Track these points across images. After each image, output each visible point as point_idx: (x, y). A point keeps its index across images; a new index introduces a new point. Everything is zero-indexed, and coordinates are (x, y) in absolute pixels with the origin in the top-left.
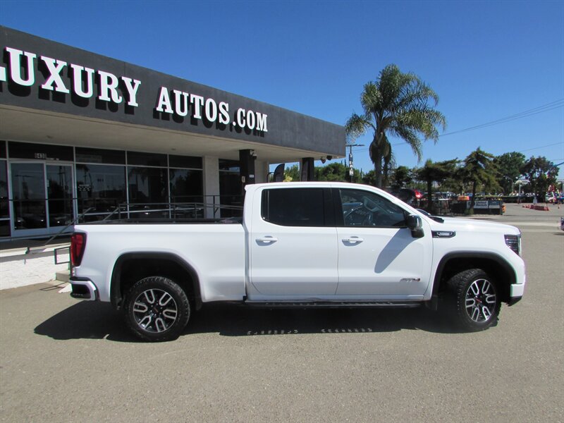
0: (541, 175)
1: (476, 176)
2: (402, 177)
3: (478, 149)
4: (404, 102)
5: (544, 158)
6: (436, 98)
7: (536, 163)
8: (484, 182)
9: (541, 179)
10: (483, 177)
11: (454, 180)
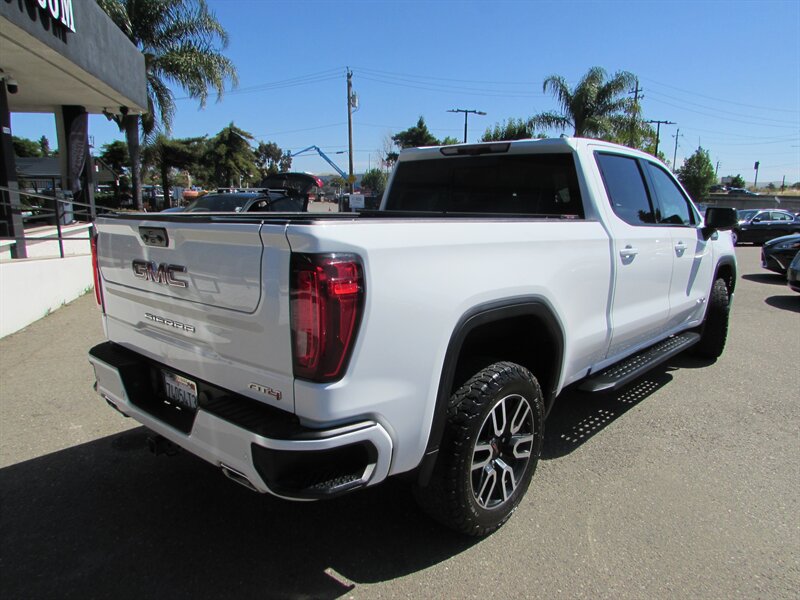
0: (271, 166)
1: (232, 163)
2: (122, 159)
3: (232, 125)
4: (177, 30)
5: (275, 144)
6: (224, 37)
7: (266, 150)
8: (242, 172)
9: (272, 171)
10: (241, 164)
11: (202, 166)
